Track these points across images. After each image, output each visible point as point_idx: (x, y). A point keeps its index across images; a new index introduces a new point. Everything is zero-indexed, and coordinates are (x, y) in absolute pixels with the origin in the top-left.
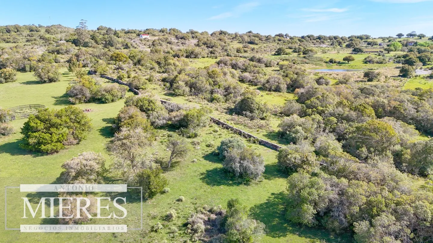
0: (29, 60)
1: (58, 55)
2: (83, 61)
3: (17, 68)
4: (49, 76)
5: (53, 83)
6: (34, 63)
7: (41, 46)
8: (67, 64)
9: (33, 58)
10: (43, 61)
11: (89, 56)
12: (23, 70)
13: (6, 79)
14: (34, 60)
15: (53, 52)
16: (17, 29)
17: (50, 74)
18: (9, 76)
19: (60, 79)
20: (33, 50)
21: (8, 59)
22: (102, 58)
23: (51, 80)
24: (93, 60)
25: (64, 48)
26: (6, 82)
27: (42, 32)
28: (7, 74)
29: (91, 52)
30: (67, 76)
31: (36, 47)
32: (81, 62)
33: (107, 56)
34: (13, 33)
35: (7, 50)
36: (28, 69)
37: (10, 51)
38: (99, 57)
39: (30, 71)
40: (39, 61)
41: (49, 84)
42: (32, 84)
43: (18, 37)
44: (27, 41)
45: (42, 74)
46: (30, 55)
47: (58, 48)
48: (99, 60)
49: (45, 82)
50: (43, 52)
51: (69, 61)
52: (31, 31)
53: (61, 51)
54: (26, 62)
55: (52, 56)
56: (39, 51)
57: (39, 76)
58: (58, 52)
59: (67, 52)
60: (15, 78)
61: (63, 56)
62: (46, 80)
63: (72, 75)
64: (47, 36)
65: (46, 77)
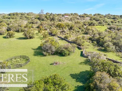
0: (21, 27)
1: (33, 25)
2: (45, 27)
3: (15, 30)
4: (30, 35)
5: (31, 40)
6: (23, 28)
7: (25, 20)
8: (37, 29)
9: (22, 26)
10: (27, 27)
11: (46, 25)
12: (18, 31)
13: (10, 36)
14: (23, 27)
15: (31, 23)
16: (17, 14)
17: (30, 34)
18: (12, 35)
19: (35, 37)
20: (22, 22)
21: (12, 26)
22: (52, 26)
23: (31, 38)
24: (49, 27)
25: (35, 21)
26: (10, 38)
27: (26, 15)
28: (11, 34)
29: (47, 23)
30: (38, 35)
31: (24, 21)
32: (44, 28)
33: (55, 25)
34: (15, 15)
35: (12, 22)
36: (20, 31)
37: (14, 22)
38: (51, 25)
39: (21, 32)
40: (25, 27)
41: (30, 40)
42: (22, 39)
43: (17, 17)
44: (20, 18)
45: (27, 34)
46: (22, 24)
47: (33, 21)
48: (51, 27)
49: (28, 38)
50: (26, 23)
51: (38, 27)
52: (22, 15)
53: (34, 23)
54: (20, 28)
55: (30, 25)
56: (25, 23)
57: (25, 35)
58: (33, 23)
59: (36, 23)
60: (14, 35)
61: (35, 25)
62: (28, 37)
63: (40, 34)
64: (28, 16)
65: (29, 36)
